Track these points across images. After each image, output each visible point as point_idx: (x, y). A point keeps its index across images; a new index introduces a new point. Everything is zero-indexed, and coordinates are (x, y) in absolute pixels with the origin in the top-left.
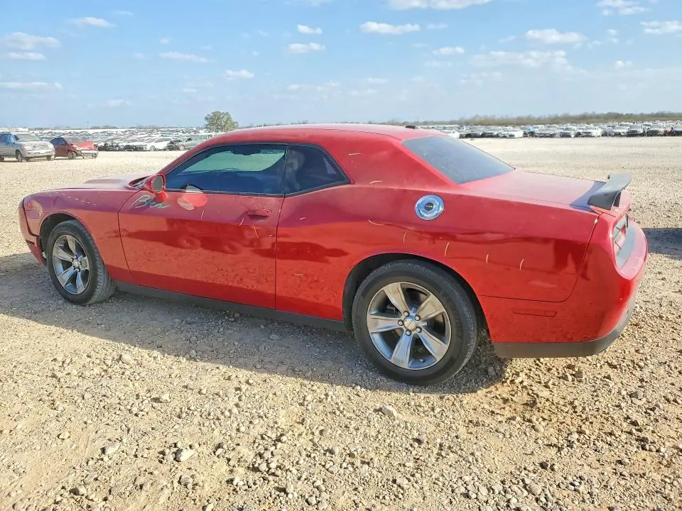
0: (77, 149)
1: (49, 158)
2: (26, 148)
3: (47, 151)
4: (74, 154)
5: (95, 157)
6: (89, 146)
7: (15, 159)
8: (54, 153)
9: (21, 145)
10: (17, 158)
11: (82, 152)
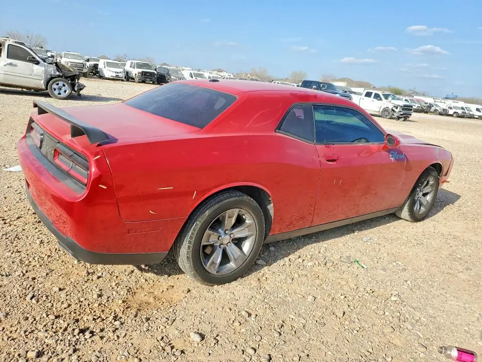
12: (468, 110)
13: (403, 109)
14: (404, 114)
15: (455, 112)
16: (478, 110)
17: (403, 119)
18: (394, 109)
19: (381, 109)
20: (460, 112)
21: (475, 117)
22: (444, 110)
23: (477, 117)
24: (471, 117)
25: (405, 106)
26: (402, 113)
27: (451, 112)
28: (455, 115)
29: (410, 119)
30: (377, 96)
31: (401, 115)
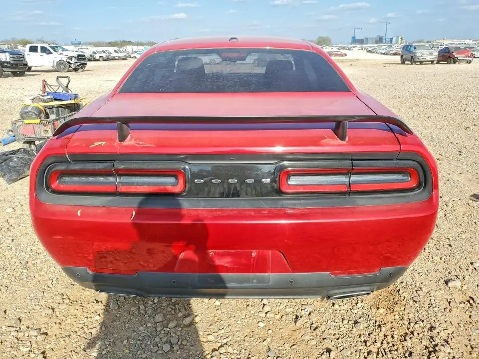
0: (456, 56)
1: (432, 62)
2: (418, 55)
3: (432, 57)
4: (452, 60)
5: (469, 63)
6: (466, 54)
7: (410, 63)
8: (437, 59)
9: (415, 53)
10: (411, 62)
11: (459, 58)
12: (109, 53)
13: (79, 60)
14: (80, 64)
15: (100, 56)
16: (116, 51)
17: (81, 70)
18: (69, 60)
19: (55, 64)
20: (104, 55)
21: (116, 58)
22: (91, 55)
23: (117, 58)
24: (113, 59)
25: (79, 56)
26: (78, 64)
27: (97, 57)
28: (101, 59)
29: (86, 69)
30: (44, 50)
31: (78, 66)
